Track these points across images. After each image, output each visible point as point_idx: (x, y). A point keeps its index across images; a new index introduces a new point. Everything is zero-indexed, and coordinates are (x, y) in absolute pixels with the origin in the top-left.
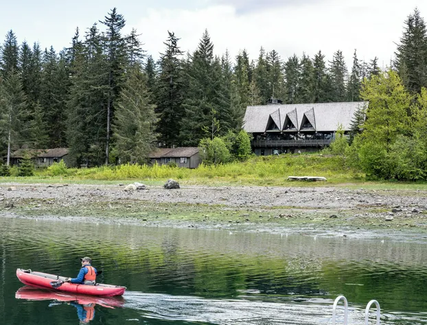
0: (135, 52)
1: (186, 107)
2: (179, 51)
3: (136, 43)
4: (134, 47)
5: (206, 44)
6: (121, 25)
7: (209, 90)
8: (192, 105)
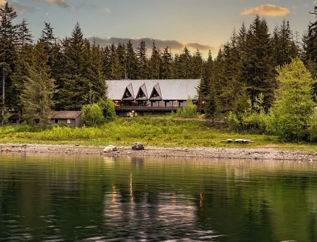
0: (26, 37)
1: (65, 80)
2: (53, 38)
3: (26, 30)
4: (25, 33)
5: (78, 34)
6: (13, 15)
7: (82, 68)
8: (69, 79)
